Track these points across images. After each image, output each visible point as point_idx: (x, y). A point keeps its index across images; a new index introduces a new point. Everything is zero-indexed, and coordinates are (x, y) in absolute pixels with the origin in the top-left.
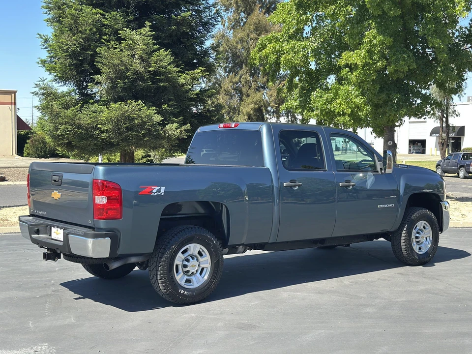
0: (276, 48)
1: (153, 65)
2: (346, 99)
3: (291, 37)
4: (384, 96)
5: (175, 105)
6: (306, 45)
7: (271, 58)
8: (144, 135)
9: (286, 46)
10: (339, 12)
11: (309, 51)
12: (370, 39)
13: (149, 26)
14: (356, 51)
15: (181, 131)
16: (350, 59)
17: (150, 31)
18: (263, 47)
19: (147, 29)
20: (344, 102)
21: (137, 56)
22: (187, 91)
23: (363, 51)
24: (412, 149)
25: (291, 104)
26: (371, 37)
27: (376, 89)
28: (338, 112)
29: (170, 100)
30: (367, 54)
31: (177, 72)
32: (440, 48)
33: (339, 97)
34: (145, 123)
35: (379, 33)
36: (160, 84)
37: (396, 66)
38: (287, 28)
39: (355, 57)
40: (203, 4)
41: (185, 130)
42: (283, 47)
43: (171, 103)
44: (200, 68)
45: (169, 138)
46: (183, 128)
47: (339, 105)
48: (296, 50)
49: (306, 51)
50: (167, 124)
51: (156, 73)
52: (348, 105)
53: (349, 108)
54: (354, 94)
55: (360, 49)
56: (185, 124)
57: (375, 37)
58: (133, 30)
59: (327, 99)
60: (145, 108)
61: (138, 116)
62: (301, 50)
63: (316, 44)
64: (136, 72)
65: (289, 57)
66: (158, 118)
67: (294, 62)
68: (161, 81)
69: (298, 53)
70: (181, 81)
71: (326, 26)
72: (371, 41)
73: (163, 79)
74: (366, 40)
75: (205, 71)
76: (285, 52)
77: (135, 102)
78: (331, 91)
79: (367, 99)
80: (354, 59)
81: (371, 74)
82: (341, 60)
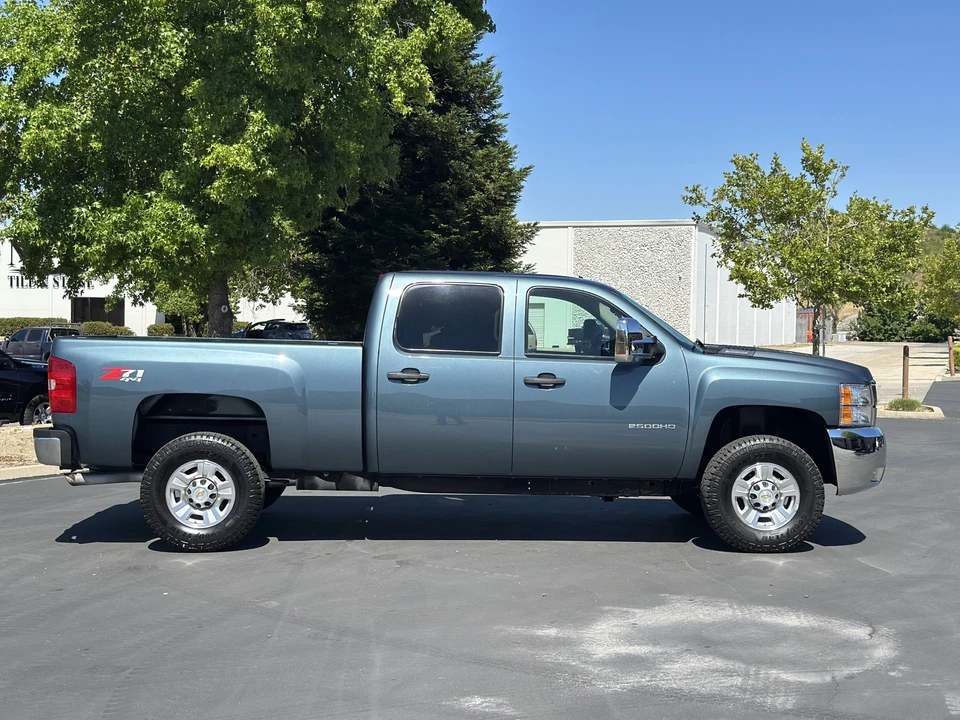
53: (173, 243)
78: (119, 209)
79: (212, 230)
80: (238, 159)
81: (250, 188)
82: (208, 158)
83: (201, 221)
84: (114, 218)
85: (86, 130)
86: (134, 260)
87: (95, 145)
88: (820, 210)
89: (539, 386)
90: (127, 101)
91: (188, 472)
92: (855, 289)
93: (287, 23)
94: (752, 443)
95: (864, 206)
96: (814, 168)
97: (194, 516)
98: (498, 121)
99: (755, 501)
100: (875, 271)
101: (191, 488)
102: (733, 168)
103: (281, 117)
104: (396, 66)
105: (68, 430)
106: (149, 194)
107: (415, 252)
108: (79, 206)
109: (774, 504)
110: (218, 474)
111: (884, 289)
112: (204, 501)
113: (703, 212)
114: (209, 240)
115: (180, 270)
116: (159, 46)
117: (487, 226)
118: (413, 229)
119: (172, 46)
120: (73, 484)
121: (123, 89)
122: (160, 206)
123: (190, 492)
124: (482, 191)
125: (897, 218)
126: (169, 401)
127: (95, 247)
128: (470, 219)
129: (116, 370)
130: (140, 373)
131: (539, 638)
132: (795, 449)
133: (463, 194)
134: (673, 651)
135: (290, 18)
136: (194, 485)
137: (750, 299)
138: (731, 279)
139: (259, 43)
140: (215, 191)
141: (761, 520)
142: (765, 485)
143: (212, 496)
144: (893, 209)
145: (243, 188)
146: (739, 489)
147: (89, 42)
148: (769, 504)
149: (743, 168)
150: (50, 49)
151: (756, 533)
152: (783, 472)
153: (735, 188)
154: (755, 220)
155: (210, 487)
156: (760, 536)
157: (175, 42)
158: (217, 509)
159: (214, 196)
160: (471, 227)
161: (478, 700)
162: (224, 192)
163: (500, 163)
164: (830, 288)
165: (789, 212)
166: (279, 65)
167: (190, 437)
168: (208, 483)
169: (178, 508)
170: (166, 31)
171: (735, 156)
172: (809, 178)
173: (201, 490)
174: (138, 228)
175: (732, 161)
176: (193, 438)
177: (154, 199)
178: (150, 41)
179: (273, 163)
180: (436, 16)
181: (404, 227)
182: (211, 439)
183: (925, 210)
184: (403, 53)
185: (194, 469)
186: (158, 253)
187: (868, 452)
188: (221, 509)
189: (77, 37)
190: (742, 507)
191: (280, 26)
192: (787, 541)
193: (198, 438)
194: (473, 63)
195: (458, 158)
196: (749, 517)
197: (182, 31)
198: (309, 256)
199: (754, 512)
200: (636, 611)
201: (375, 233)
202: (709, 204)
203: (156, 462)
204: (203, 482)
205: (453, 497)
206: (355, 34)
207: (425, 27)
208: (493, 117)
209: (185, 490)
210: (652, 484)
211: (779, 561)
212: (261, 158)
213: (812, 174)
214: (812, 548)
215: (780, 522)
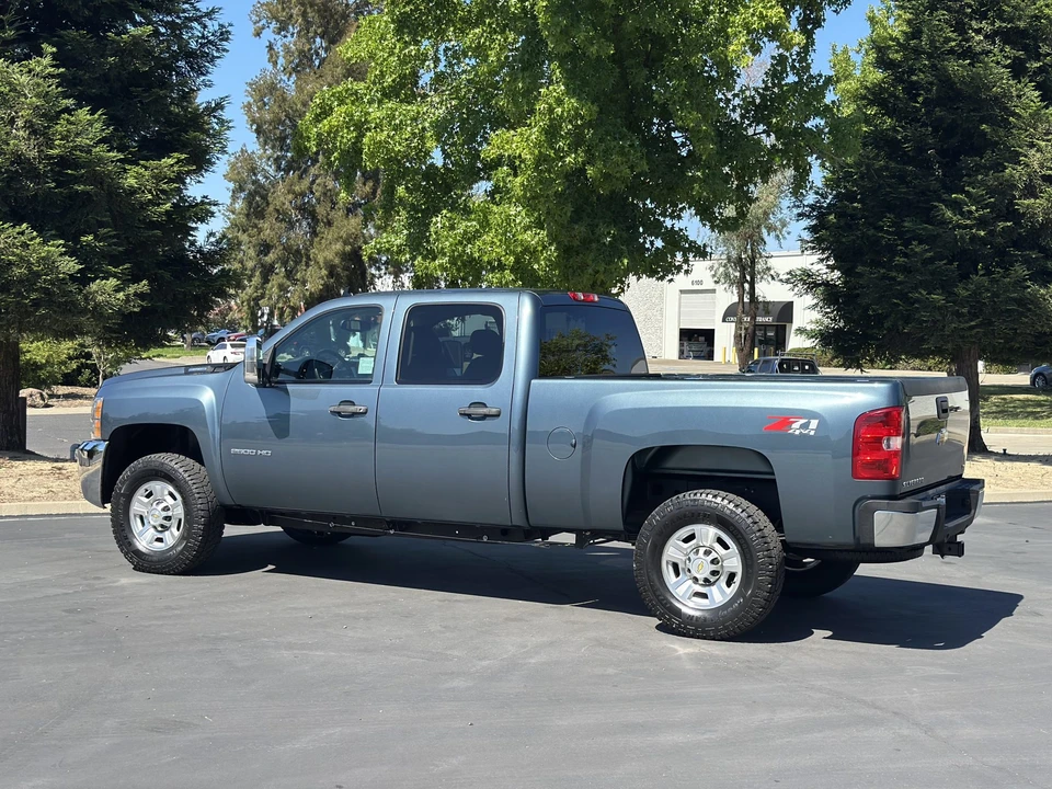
0: (352, 115)
1: (57, 142)
2: (504, 234)
3: (387, 94)
4: (583, 229)
5: (113, 237)
6: (418, 113)
7: (342, 137)
8: (36, 304)
9: (376, 113)
10: (487, 43)
11: (427, 125)
12: (550, 105)
13: (52, 53)
14: (519, 130)
15: (127, 296)
16: (507, 147)
17: (52, 66)
18: (326, 111)
19: (47, 61)
20: (501, 241)
21: (20, 123)
22: (144, 206)
23: (536, 129)
24: (686, 348)
25: (388, 242)
26: (551, 101)
27: (565, 214)
28: (489, 263)
29: (102, 225)
30: (543, 138)
31: (118, 161)
32: (700, 131)
33: (491, 229)
34: (38, 275)
35: (570, 92)
36: (76, 187)
37: (605, 166)
38: (377, 72)
39: (518, 142)
40: (184, 11)
41: (136, 294)
42: (369, 114)
43: (103, 231)
44: (176, 155)
45: (97, 312)
46: (132, 289)
47: (489, 246)
48: (397, 122)
49: (420, 126)
50: (94, 280)
51: (64, 162)
52: (508, 247)
54: (520, 223)
55: (530, 124)
56: (137, 280)
57: (559, 102)
58: (12, 63)
59: (465, 232)
60: (38, 240)
61: (21, 258)
62: (409, 122)
63: (441, 111)
64: (18, 158)
65: (382, 137)
66: (70, 265)
67: (393, 149)
68: (77, 180)
69: (401, 129)
70: (130, 181)
71: (464, 72)
72: (551, 110)
73: (82, 175)
74: (541, 106)
75: (188, 162)
76: (373, 125)
77: (14, 226)
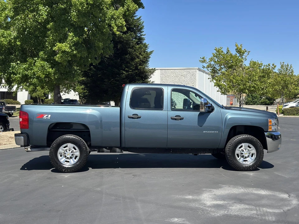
53: (43, 75)
78: (25, 63)
79: (56, 70)
80: (65, 48)
81: (68, 57)
82: (56, 47)
83: (52, 68)
84: (24, 66)
85: (15, 38)
86: (30, 80)
87: (18, 43)
88: (241, 65)
89: (175, 119)
90: (28, 29)
91: (65, 147)
92: (252, 89)
93: (81, 5)
94: (242, 137)
95: (255, 63)
96: (239, 52)
97: (66, 161)
98: (142, 37)
99: (242, 155)
100: (258, 83)
101: (66, 152)
102: (215, 51)
103: (78, 35)
104: (114, 19)
105: (26, 134)
106: (35, 59)
107: (118, 77)
108: (13, 63)
109: (248, 156)
110: (74, 148)
111: (261, 89)
112: (70, 156)
113: (206, 65)
114: (55, 74)
115: (45, 83)
116: (39, 12)
117: (140, 69)
118: (117, 70)
119: (43, 12)
120: (27, 151)
121: (26, 25)
122: (39, 63)
123: (65, 153)
124: (139, 58)
125: (265, 67)
126: (58, 125)
127: (18, 76)
128: (135, 67)
129: (42, 115)
130: (49, 116)
131: (187, 199)
132: (255, 139)
133: (133, 59)
134: (231, 203)
135: (83, 3)
136: (67, 151)
137: (221, 92)
138: (215, 86)
139: (72, 11)
140: (57, 58)
141: (244, 161)
142: (246, 150)
143: (72, 155)
144: (263, 65)
145: (66, 57)
146: (238, 151)
147: (17, 11)
148: (247, 156)
149: (218, 51)
150: (4, 13)
151: (243, 165)
152: (251, 146)
153: (215, 58)
154: (221, 68)
155: (72, 152)
156: (244, 166)
157: (44, 11)
158: (74, 159)
159: (57, 59)
160: (135, 70)
161: (176, 219)
162: (60, 58)
163: (144, 50)
164: (245, 89)
165: (232, 65)
166: (78, 18)
167: (65, 136)
168: (71, 151)
169: (61, 159)
170: (41, 7)
171: (216, 48)
172: (238, 55)
173: (69, 153)
174: (31, 69)
175: (215, 49)
176: (66, 137)
177: (37, 60)
178: (36, 10)
179: (76, 49)
180: (126, 3)
181: (114, 69)
182: (72, 137)
183: (273, 65)
184: (117, 15)
185: (66, 146)
186: (38, 78)
187: (277, 139)
188: (75, 159)
189: (13, 9)
190: (238, 157)
191: (79, 6)
192: (253, 167)
193: (68, 136)
194: (135, 18)
195: (130, 48)
196: (240, 160)
197: (46, 7)
198: (84, 78)
199: (242, 158)
200: (214, 190)
201: (105, 71)
202: (208, 63)
203: (54, 144)
204: (69, 151)
205: (142, 155)
206: (103, 9)
207: (123, 7)
208: (141, 35)
209: (64, 153)
210: (209, 150)
211: (251, 174)
212: (72, 47)
213: (239, 54)
214: (259, 170)
215: (250, 161)
